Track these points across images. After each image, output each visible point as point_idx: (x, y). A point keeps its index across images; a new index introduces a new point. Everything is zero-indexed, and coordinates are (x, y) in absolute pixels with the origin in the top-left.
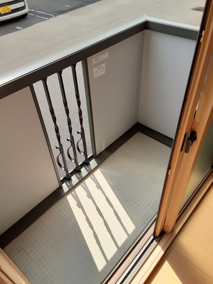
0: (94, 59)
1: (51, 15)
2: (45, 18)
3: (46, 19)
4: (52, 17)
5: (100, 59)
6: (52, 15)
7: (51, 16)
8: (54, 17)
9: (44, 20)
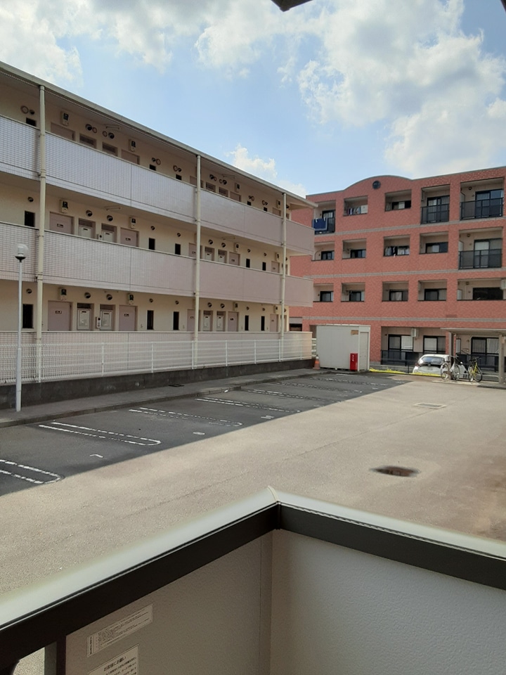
0: (96, 636)
1: (53, 475)
2: (37, 480)
3: (37, 484)
4: (54, 478)
5: (119, 631)
6: (56, 475)
7: (51, 476)
8: (58, 479)
9: (33, 485)
